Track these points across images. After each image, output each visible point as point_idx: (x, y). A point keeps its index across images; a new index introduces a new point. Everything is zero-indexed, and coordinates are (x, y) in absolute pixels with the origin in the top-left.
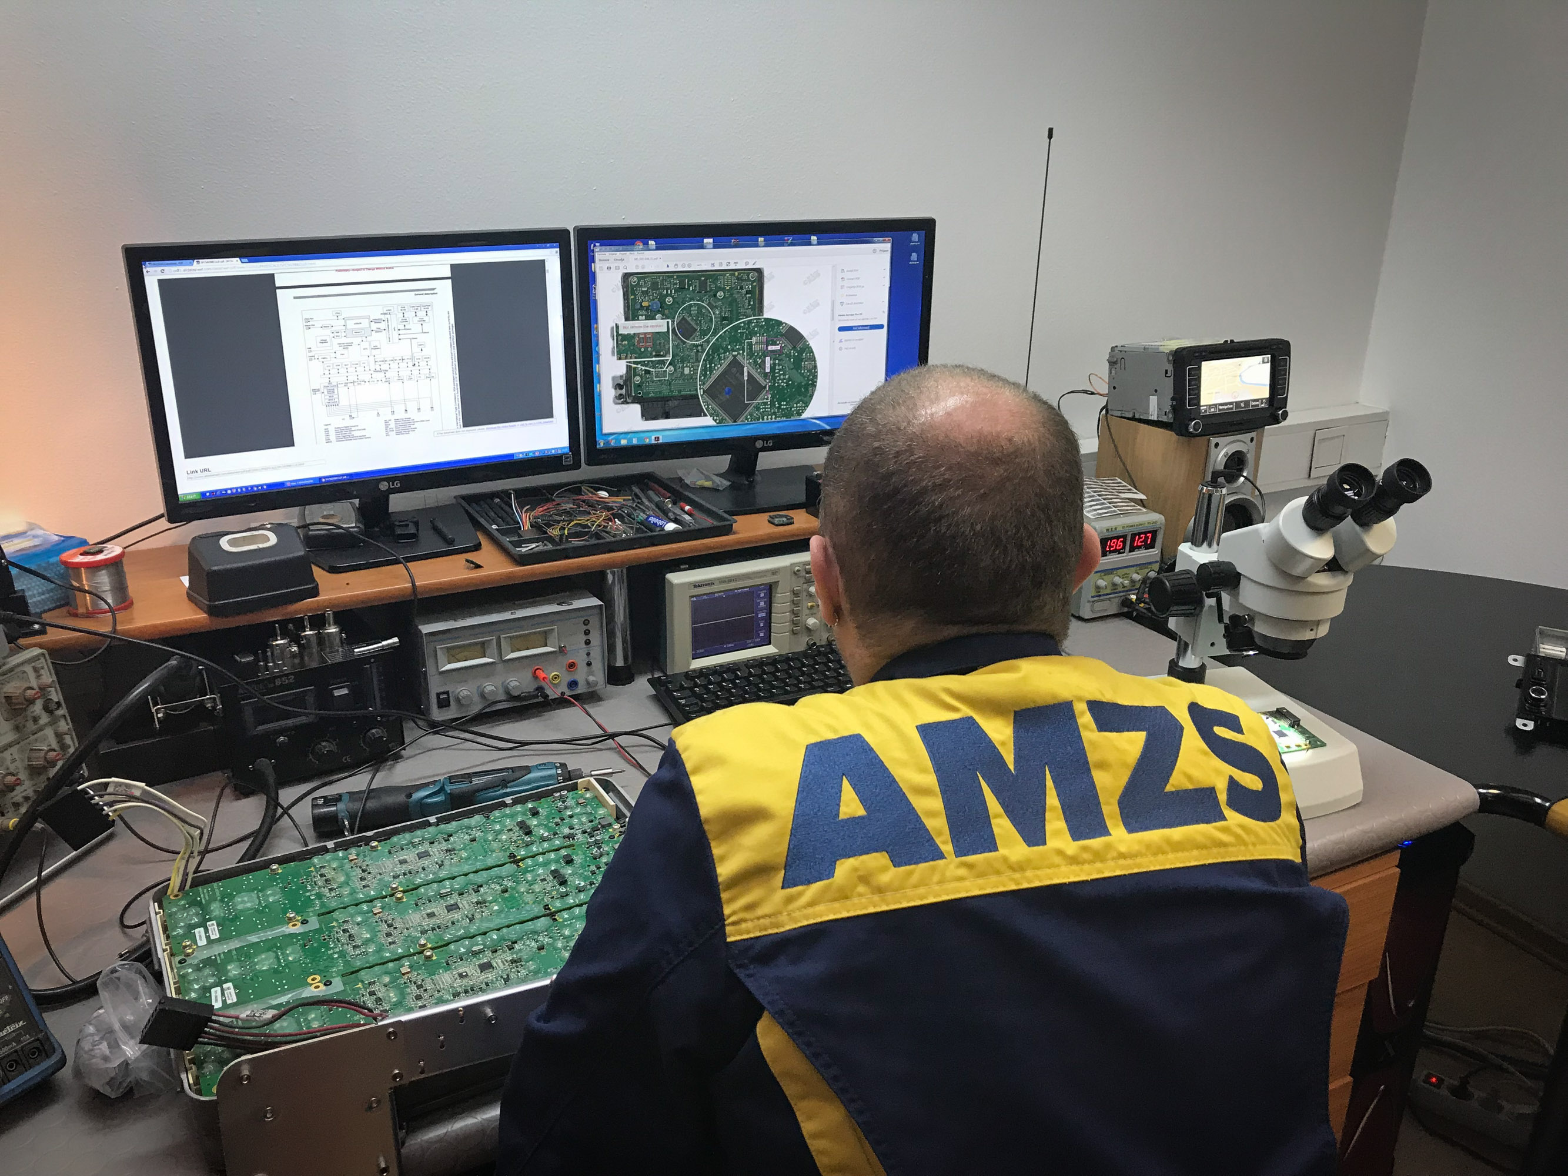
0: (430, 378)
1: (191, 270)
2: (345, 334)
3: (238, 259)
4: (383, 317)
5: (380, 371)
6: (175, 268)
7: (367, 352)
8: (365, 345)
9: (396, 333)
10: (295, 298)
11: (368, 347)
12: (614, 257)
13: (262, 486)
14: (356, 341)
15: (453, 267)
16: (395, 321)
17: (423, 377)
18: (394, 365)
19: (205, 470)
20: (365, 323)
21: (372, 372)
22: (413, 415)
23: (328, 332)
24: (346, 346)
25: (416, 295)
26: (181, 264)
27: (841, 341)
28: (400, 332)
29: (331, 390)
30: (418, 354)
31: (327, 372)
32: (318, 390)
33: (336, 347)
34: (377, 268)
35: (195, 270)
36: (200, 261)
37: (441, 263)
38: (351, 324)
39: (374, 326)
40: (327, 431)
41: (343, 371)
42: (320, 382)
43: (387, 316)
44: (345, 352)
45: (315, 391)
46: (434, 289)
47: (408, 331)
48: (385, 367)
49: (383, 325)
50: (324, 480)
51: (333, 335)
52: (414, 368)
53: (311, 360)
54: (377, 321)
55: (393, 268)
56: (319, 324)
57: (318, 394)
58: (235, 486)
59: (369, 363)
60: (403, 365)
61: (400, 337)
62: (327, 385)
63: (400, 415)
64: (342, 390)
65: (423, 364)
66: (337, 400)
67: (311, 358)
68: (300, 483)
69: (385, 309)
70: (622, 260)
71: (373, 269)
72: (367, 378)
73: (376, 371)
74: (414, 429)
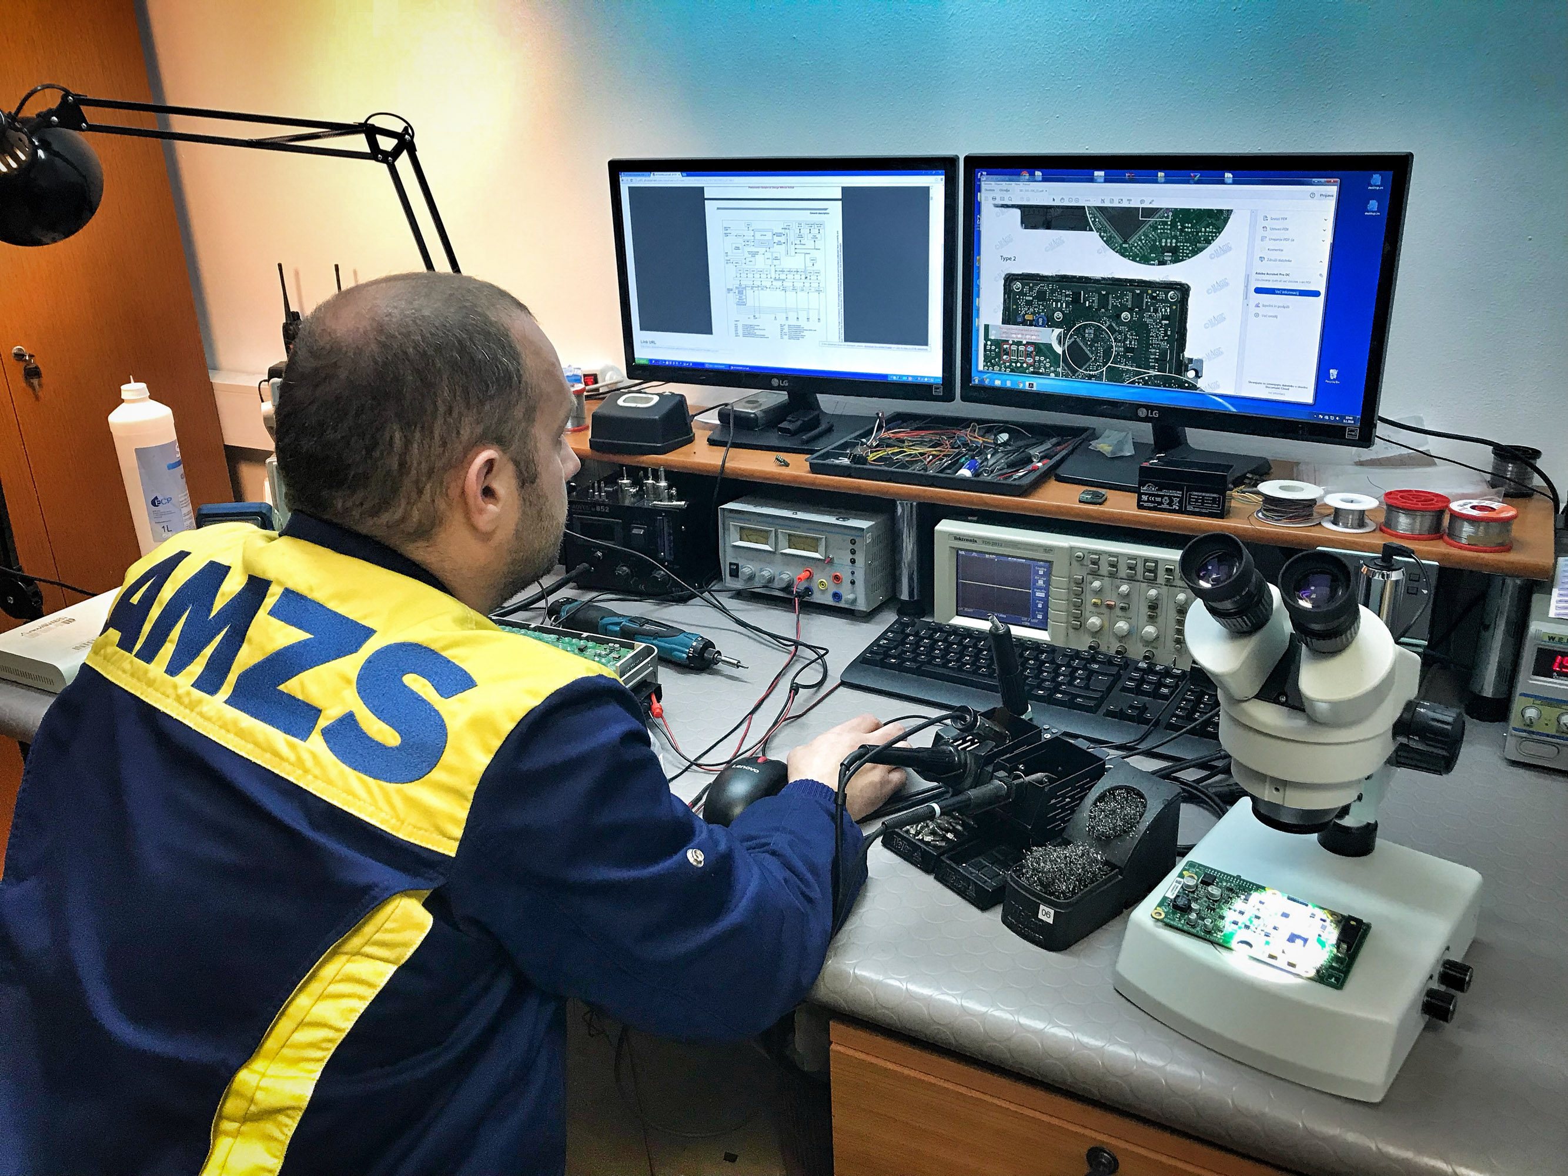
0: (819, 291)
1: (648, 181)
2: (753, 244)
3: (680, 173)
4: (783, 231)
5: (779, 279)
6: (639, 178)
7: (769, 262)
8: (768, 255)
9: (793, 247)
10: (718, 209)
11: (771, 257)
12: (1000, 187)
13: (689, 363)
14: (762, 250)
15: (845, 190)
16: (792, 235)
17: (813, 290)
18: (790, 276)
19: (652, 342)
20: (769, 235)
21: (772, 280)
22: (803, 323)
23: (740, 240)
24: (754, 254)
25: (811, 213)
26: (643, 175)
27: (1257, 306)
28: (797, 246)
29: (741, 290)
30: (810, 269)
31: (739, 275)
32: (732, 290)
33: (746, 255)
34: (781, 187)
35: (651, 181)
36: (655, 173)
37: (833, 185)
38: (758, 235)
39: (776, 239)
40: (736, 327)
41: (750, 276)
42: (733, 284)
43: (787, 231)
44: (753, 259)
45: (729, 290)
46: (826, 209)
47: (803, 247)
48: (783, 276)
49: (783, 239)
50: (732, 368)
51: (744, 244)
52: (805, 281)
53: (727, 263)
54: (779, 235)
55: (793, 187)
56: (734, 233)
57: (731, 293)
58: (670, 359)
59: (770, 271)
60: (797, 277)
61: (797, 251)
62: (738, 286)
63: (793, 321)
64: (749, 292)
65: (814, 277)
66: (744, 300)
67: (727, 262)
68: (716, 366)
69: (786, 224)
70: (1007, 191)
71: (778, 188)
72: (768, 284)
73: (775, 279)
74: (803, 336)
